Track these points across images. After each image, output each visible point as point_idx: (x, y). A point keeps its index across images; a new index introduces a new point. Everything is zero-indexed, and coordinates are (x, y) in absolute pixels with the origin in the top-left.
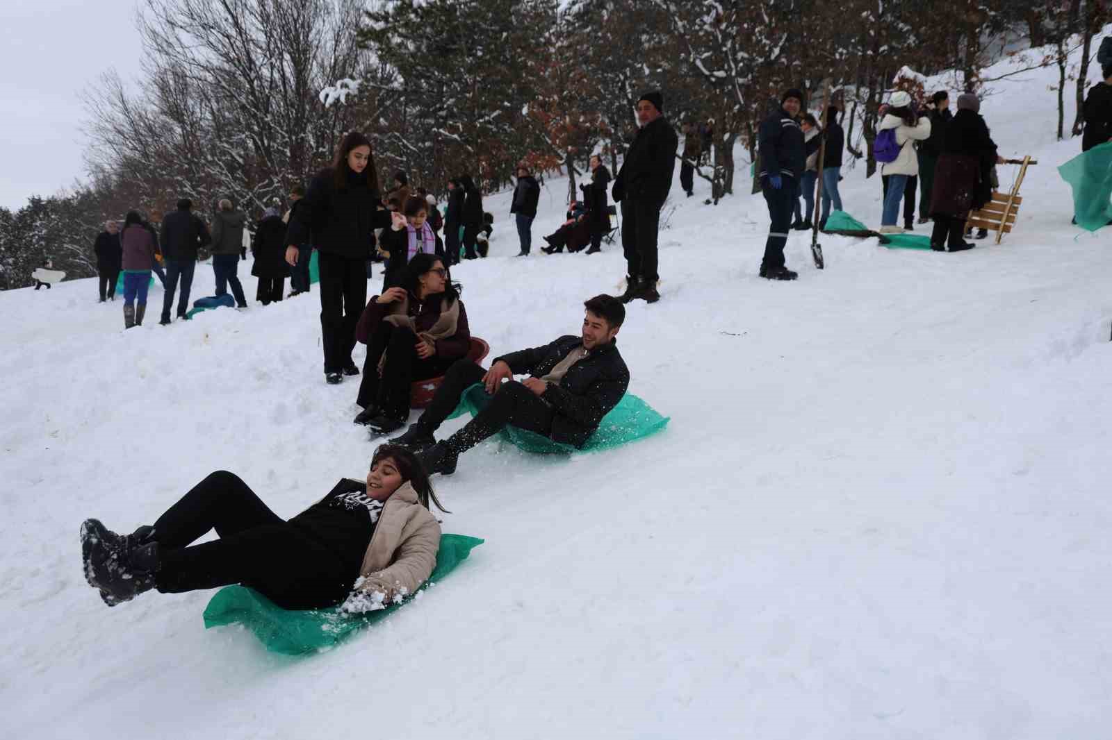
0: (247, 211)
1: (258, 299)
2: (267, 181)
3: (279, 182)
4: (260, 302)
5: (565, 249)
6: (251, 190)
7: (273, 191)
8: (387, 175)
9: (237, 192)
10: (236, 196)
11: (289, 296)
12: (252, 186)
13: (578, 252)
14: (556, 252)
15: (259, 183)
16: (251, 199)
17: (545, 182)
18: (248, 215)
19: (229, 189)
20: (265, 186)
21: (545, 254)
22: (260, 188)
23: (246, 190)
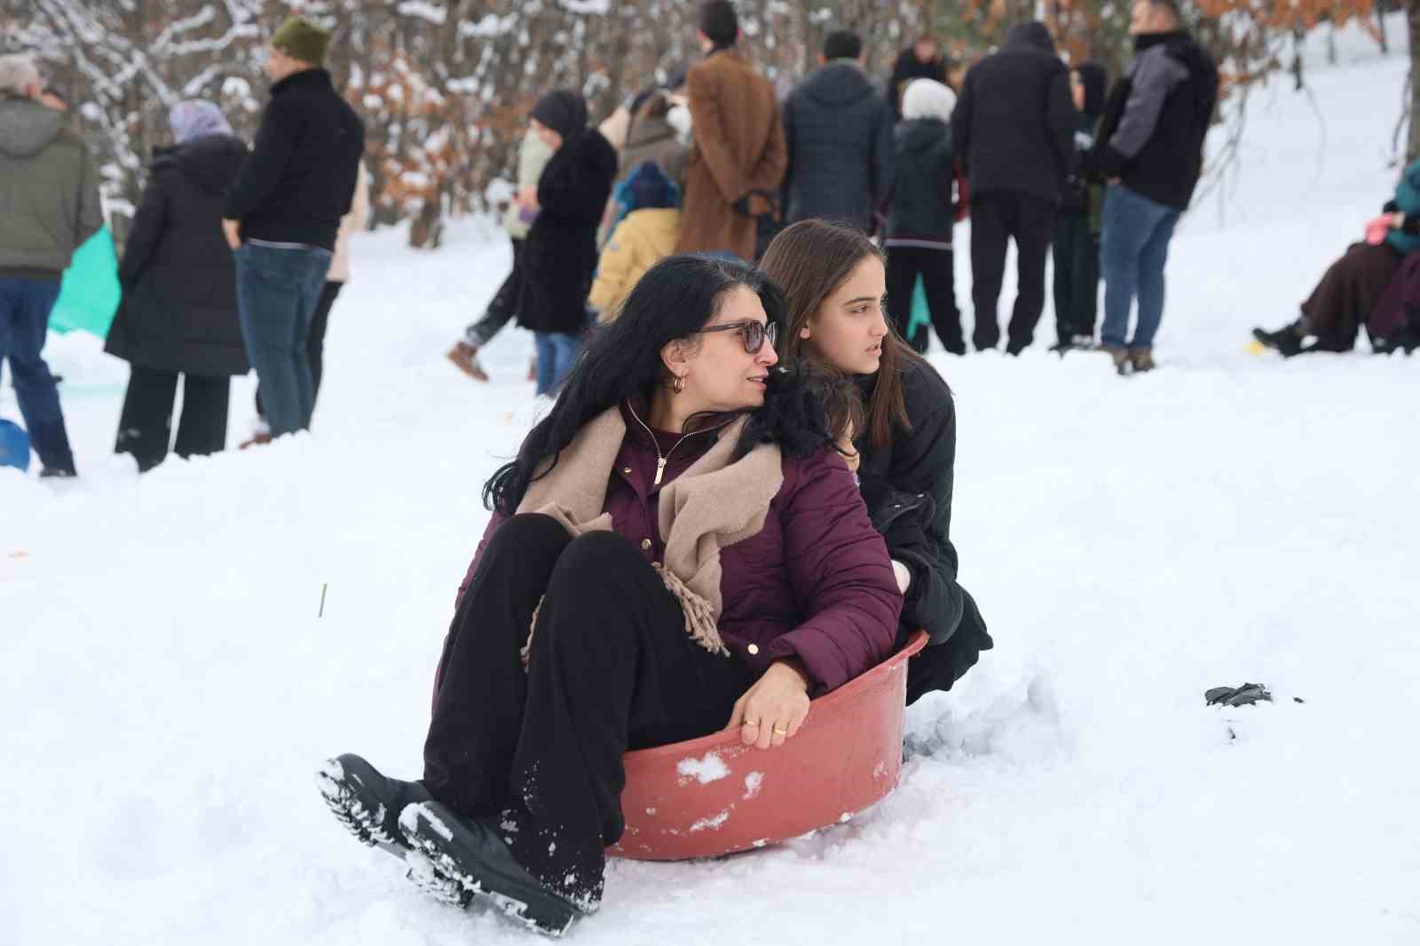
0: (121, 126)
1: (120, 448)
2: (207, 13)
3: (253, 19)
4: (128, 460)
5: (1362, 341)
6: (142, 42)
7: (228, 53)
8: (675, 18)
9: (87, 49)
10: (83, 63)
11: (244, 446)
12: (148, 29)
13: (1408, 351)
14: (1313, 349)
15: (177, 18)
16: (139, 79)
17: (1307, 77)
18: (125, 139)
19: (57, 31)
20: (198, 34)
21: (1272, 354)
22: (176, 39)
23: (124, 43)
